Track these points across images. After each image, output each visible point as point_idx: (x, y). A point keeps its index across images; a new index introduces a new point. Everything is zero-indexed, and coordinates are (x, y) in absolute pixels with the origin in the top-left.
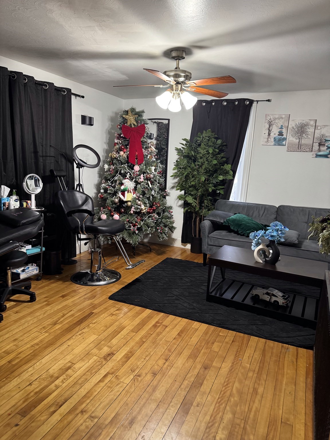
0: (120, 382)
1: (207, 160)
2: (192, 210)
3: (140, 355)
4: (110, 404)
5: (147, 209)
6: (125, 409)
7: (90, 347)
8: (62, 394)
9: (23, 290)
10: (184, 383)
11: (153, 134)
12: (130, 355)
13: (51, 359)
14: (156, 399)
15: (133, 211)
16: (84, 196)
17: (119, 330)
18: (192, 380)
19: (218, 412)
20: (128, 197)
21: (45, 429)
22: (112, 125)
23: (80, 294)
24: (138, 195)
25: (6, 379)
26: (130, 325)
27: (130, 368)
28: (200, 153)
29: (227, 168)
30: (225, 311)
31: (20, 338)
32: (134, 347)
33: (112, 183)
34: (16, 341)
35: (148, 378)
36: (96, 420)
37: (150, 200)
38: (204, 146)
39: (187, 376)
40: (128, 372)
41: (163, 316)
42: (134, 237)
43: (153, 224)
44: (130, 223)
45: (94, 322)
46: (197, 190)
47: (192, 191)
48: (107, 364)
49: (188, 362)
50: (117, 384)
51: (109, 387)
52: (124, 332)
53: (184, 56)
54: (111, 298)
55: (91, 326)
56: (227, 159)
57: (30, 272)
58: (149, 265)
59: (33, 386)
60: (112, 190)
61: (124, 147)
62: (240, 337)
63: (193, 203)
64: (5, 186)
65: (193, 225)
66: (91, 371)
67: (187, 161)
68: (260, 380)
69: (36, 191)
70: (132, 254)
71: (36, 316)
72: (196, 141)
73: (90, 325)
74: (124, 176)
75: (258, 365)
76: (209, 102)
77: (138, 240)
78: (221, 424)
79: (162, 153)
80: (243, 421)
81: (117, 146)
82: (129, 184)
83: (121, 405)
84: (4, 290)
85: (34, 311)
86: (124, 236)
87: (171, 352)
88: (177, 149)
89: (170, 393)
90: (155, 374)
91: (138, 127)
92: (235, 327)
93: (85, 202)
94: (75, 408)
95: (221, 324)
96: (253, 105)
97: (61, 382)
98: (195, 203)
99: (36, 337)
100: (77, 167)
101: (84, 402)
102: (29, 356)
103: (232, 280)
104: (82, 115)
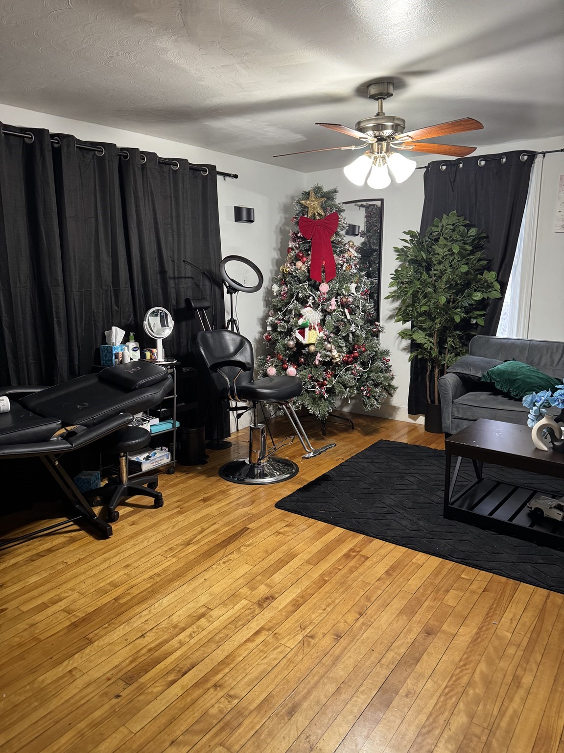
0: (280, 644)
1: (451, 266)
2: (425, 356)
3: (318, 602)
4: (260, 679)
5: (341, 357)
6: (284, 688)
7: (238, 583)
8: (189, 654)
9: (145, 489)
10: (387, 655)
11: (359, 226)
12: (300, 602)
13: (176, 599)
14: (336, 678)
15: (319, 361)
16: (238, 339)
17: (286, 559)
18: (402, 651)
19: (442, 710)
20: (311, 337)
21: (158, 706)
22: (285, 218)
23: (231, 497)
24: (327, 333)
25: (109, 625)
26: (305, 552)
27: (299, 623)
28: (438, 254)
29: (488, 277)
30: (476, 537)
31: (134, 564)
32: (308, 588)
33: (284, 315)
34: (129, 568)
35: (326, 642)
36: (236, 701)
37: (349, 341)
38: (445, 242)
39: (394, 643)
40: (294, 629)
41: (363, 540)
42: (322, 405)
43: (353, 383)
44: (315, 381)
45: (248, 543)
46: (433, 319)
47: (424, 322)
48: (262, 613)
49: (398, 621)
50: (274, 647)
51: (262, 651)
52: (295, 563)
53: (391, 90)
54: (279, 505)
55: (244, 550)
56: (490, 261)
57: (157, 460)
58: (347, 451)
59: (146, 638)
60: (283, 327)
61: (303, 254)
62: (499, 582)
63: (426, 343)
64: (118, 328)
65: (428, 383)
66: (236, 623)
67: (414, 269)
68: (528, 662)
69: (163, 334)
70: (321, 433)
71: (160, 531)
72: (431, 234)
73: (242, 548)
74: (304, 302)
75: (529, 635)
76: (453, 163)
77: (328, 409)
78: (445, 732)
79: (372, 258)
80: (487, 731)
81: (292, 254)
82: (311, 315)
83: (278, 682)
84: (116, 488)
85: (158, 522)
86: (304, 403)
87: (370, 601)
88: (397, 250)
89: (361, 670)
90: (338, 637)
91: (327, 218)
92: (491, 565)
93: (240, 348)
94: (205, 680)
95: (466, 559)
96: (536, 160)
97: (188, 637)
98: (431, 342)
99: (158, 564)
100: (228, 293)
101: (220, 671)
102: (145, 593)
103: (495, 481)
104: (235, 207)
